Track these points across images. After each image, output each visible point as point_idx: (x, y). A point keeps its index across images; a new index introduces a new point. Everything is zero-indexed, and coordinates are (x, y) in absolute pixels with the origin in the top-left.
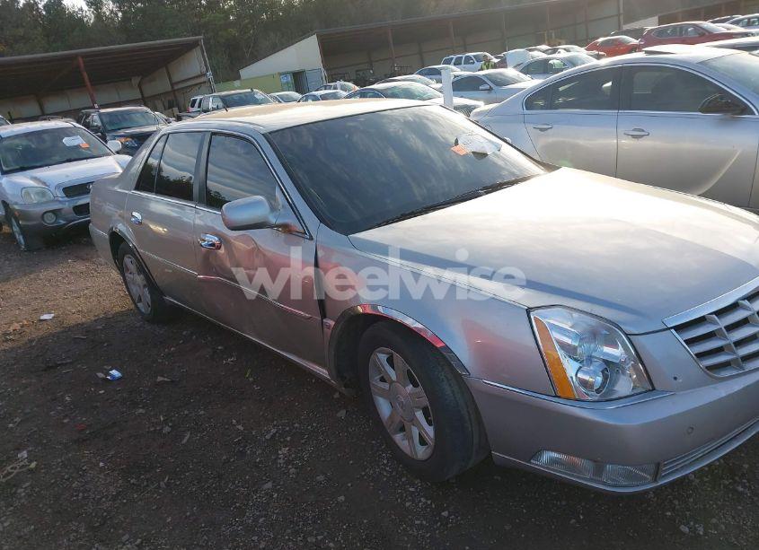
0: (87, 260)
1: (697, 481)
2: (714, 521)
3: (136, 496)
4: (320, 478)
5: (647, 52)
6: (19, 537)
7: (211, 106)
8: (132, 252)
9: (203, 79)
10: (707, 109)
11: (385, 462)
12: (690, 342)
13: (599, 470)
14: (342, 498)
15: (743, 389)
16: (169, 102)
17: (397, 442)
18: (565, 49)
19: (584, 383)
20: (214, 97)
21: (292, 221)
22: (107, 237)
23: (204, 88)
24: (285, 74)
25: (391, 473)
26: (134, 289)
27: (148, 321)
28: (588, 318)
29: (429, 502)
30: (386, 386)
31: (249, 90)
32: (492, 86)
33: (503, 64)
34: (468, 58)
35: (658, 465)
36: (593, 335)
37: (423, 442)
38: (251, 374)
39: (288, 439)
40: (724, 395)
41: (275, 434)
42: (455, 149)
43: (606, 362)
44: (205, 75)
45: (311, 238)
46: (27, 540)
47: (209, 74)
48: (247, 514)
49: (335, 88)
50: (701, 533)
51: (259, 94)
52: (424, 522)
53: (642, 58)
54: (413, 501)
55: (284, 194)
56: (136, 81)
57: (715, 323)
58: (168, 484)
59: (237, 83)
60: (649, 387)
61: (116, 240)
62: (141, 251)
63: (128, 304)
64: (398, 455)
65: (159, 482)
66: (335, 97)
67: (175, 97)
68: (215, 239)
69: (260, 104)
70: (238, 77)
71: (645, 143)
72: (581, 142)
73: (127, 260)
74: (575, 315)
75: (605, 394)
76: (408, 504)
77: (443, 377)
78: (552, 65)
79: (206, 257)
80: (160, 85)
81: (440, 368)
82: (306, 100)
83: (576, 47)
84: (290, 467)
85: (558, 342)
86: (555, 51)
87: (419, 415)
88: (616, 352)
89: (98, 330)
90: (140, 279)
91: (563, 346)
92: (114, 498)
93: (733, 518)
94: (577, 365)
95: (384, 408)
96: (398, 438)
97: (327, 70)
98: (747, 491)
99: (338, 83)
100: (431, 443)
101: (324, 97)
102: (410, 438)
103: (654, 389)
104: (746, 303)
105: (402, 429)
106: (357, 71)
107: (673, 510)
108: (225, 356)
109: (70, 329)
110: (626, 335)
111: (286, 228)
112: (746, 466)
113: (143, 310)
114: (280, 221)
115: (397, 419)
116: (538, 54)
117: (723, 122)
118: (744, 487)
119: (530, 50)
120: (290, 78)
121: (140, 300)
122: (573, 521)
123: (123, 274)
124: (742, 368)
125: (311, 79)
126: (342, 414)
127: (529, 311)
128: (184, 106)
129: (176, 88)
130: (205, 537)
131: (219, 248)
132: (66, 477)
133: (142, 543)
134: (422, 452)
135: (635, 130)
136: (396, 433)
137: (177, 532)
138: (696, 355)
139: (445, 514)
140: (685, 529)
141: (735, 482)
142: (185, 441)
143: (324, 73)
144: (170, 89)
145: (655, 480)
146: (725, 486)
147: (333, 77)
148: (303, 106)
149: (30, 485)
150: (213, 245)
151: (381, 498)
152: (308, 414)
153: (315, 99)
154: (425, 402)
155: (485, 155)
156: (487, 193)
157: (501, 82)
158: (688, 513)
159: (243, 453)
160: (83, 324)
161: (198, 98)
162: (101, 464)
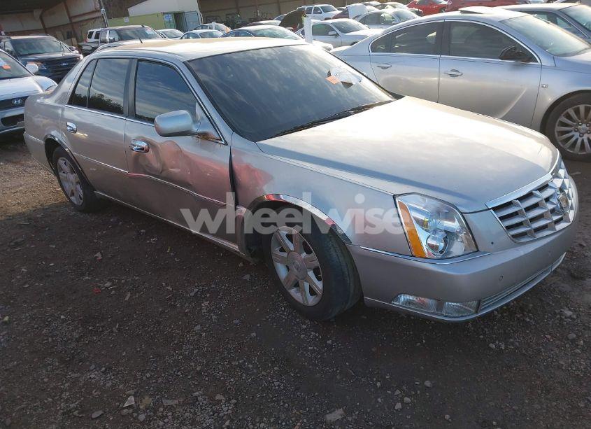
0: (16, 163)
1: (500, 315)
2: (511, 340)
3: (95, 338)
4: (236, 321)
5: (462, 11)
6: (6, 370)
7: (107, 38)
8: (66, 155)
9: (97, 15)
10: (505, 56)
11: (283, 309)
12: (502, 218)
13: (440, 306)
14: (254, 334)
15: (534, 251)
16: (68, 33)
17: (292, 294)
18: (391, 5)
19: (432, 247)
20: (110, 30)
21: (210, 130)
22: (43, 142)
23: (98, 22)
24: (168, 13)
25: (288, 316)
26: (67, 185)
27: (80, 211)
28: (435, 202)
29: (317, 335)
30: (285, 255)
31: (141, 26)
32: (339, 32)
33: (345, 14)
34: (317, 9)
35: (479, 302)
36: (438, 214)
37: (312, 292)
38: (171, 251)
39: (208, 295)
40: (522, 254)
41: (197, 292)
42: (329, 79)
43: (447, 232)
44: (99, 11)
45: (226, 144)
46: (13, 372)
47: (103, 11)
48: (184, 348)
49: (210, 28)
50: (503, 348)
51: (149, 31)
52: (315, 348)
53: (458, 16)
54: (306, 334)
55: (203, 110)
56: (37, 13)
57: (518, 206)
58: (119, 330)
59: (126, 20)
60: (475, 249)
61: (51, 145)
62: (74, 153)
63: (62, 197)
64: (293, 304)
65: (112, 328)
66: (211, 35)
67: (73, 28)
68: (144, 145)
69: (150, 38)
70: (127, 15)
71: (459, 81)
72: (409, 78)
73: (61, 162)
74: (427, 200)
75: (445, 255)
76: (302, 336)
77: (330, 246)
78: (384, 18)
79: (136, 158)
80: (60, 18)
81: (328, 240)
82: (188, 38)
83: (400, 4)
84: (212, 314)
85: (415, 218)
86: (384, 7)
87: (311, 274)
88: (454, 225)
89: (38, 218)
90: (73, 177)
91: (418, 221)
92: (78, 341)
93: (524, 338)
94: (427, 234)
95: (282, 271)
96: (293, 292)
97: (202, 12)
98: (532, 321)
99: (214, 24)
100: (320, 293)
101: (203, 36)
102: (302, 291)
103: (478, 251)
104: (538, 193)
105: (297, 285)
106: (227, 15)
107: (484, 334)
108: (148, 237)
109: (12, 217)
110: (461, 213)
111: (204, 136)
112: (531, 305)
113: (75, 202)
114: (200, 130)
115: (293, 278)
116: (371, 9)
117: (516, 67)
118: (530, 318)
119: (366, 5)
120: (171, 18)
121: (73, 194)
122: (419, 344)
123: (56, 174)
124: (534, 237)
125: (189, 20)
126: (247, 277)
127: (394, 197)
128: (81, 36)
129: (74, 20)
130: (154, 364)
131: (147, 151)
132: (36, 326)
133: (106, 370)
134: (311, 301)
135: (452, 71)
136: (291, 288)
137: (132, 362)
138: (506, 227)
139: (329, 342)
140: (492, 346)
141: (524, 315)
142: (127, 299)
143: (200, 16)
144: (68, 22)
145: (477, 312)
146: (518, 319)
147: (207, 20)
148: (186, 42)
149: (8, 333)
150: (142, 149)
151: (283, 333)
152: (221, 278)
153: (196, 36)
154: (317, 263)
155: (351, 84)
156: (355, 113)
157: (346, 29)
158: (494, 336)
159: (174, 307)
160: (24, 213)
161: (95, 30)
162: (62, 317)
